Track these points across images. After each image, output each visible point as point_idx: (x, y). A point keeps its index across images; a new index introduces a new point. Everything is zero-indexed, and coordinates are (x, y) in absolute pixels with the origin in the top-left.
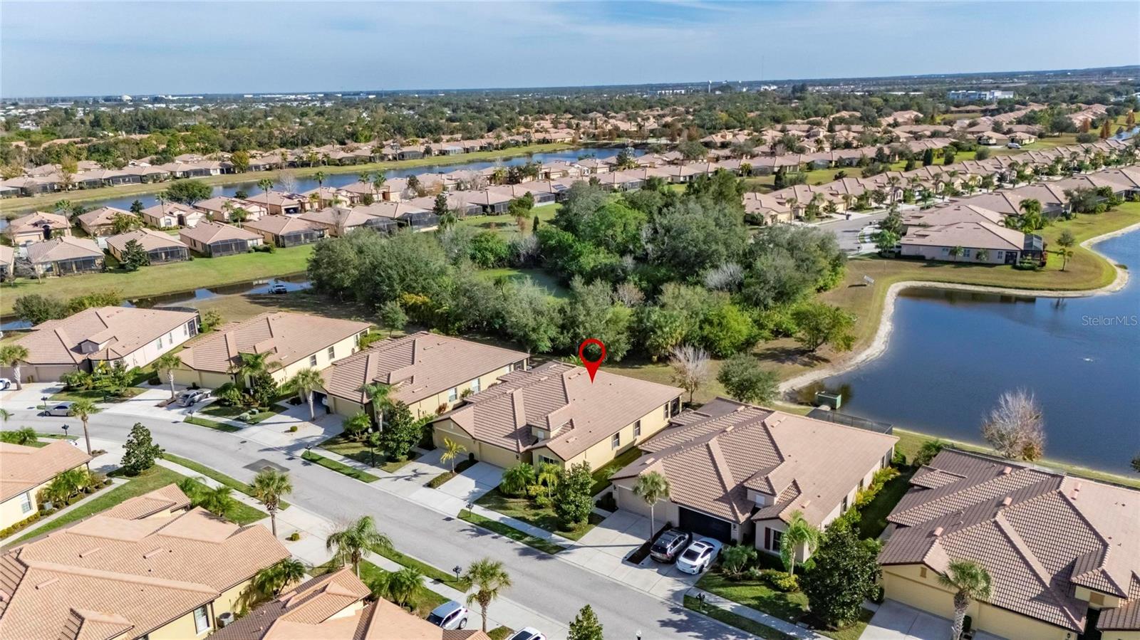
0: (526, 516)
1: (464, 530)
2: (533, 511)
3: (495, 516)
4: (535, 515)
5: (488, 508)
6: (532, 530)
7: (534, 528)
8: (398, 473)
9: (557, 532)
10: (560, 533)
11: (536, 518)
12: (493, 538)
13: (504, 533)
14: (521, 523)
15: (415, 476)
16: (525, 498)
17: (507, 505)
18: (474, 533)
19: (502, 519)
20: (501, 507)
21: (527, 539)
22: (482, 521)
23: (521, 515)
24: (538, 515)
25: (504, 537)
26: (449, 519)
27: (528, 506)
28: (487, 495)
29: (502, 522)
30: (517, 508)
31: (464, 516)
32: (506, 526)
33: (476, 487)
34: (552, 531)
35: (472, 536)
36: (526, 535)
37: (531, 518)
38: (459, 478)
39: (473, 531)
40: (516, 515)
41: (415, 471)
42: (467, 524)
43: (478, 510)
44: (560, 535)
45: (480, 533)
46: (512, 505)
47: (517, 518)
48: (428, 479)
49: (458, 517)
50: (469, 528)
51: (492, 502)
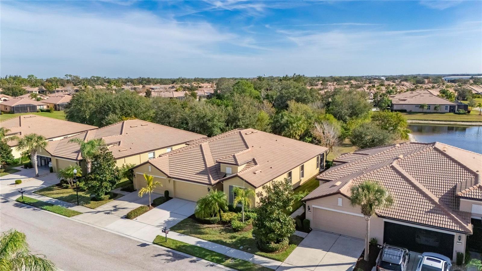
0: (222, 239)
1: (159, 255)
2: (229, 235)
3: (191, 240)
4: (232, 238)
5: (184, 233)
6: (232, 252)
7: (233, 251)
8: (99, 209)
9: (259, 253)
10: (263, 254)
11: (234, 240)
12: (191, 262)
13: (203, 257)
14: (219, 246)
15: (115, 210)
16: (218, 223)
17: (203, 230)
18: (169, 258)
19: (198, 242)
20: (197, 232)
21: (229, 261)
22: (178, 245)
23: (218, 238)
24: (235, 237)
25: (203, 261)
26: (144, 245)
27: (223, 230)
28: (182, 222)
29: (198, 245)
30: (212, 232)
31: (160, 241)
32: (204, 249)
33: (171, 217)
34: (253, 252)
35: (168, 261)
36: (227, 258)
37: (229, 241)
38: (155, 210)
39: (170, 256)
40: (212, 239)
41: (115, 207)
42: (162, 250)
43: (173, 235)
44: (264, 256)
45: (177, 257)
46: (207, 230)
47: (214, 241)
48: (125, 212)
49: (154, 243)
50: (165, 253)
51: (187, 228)
